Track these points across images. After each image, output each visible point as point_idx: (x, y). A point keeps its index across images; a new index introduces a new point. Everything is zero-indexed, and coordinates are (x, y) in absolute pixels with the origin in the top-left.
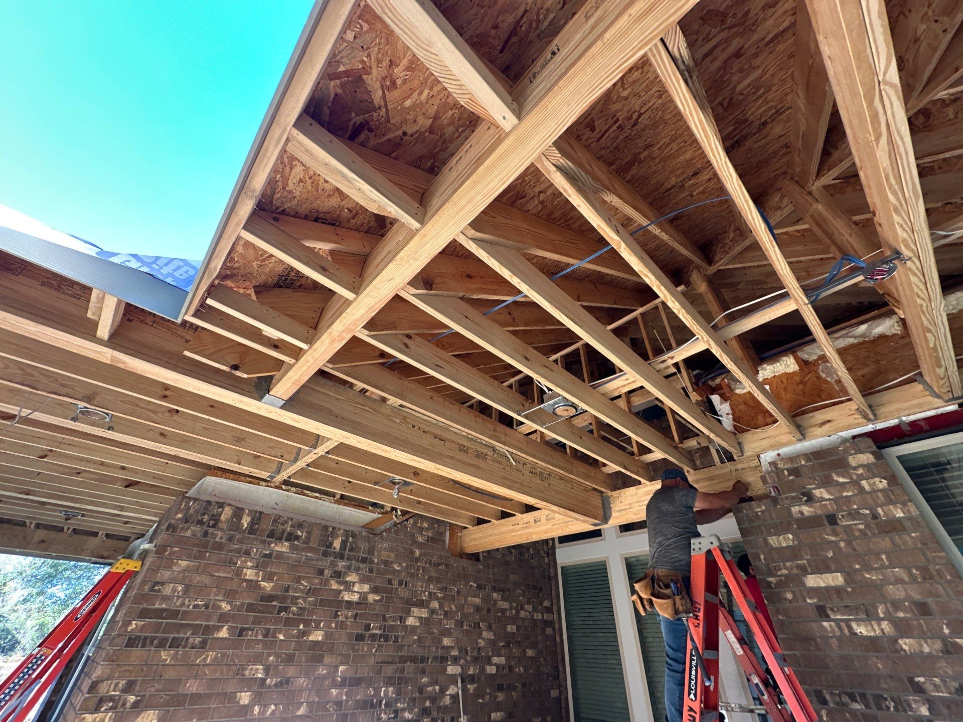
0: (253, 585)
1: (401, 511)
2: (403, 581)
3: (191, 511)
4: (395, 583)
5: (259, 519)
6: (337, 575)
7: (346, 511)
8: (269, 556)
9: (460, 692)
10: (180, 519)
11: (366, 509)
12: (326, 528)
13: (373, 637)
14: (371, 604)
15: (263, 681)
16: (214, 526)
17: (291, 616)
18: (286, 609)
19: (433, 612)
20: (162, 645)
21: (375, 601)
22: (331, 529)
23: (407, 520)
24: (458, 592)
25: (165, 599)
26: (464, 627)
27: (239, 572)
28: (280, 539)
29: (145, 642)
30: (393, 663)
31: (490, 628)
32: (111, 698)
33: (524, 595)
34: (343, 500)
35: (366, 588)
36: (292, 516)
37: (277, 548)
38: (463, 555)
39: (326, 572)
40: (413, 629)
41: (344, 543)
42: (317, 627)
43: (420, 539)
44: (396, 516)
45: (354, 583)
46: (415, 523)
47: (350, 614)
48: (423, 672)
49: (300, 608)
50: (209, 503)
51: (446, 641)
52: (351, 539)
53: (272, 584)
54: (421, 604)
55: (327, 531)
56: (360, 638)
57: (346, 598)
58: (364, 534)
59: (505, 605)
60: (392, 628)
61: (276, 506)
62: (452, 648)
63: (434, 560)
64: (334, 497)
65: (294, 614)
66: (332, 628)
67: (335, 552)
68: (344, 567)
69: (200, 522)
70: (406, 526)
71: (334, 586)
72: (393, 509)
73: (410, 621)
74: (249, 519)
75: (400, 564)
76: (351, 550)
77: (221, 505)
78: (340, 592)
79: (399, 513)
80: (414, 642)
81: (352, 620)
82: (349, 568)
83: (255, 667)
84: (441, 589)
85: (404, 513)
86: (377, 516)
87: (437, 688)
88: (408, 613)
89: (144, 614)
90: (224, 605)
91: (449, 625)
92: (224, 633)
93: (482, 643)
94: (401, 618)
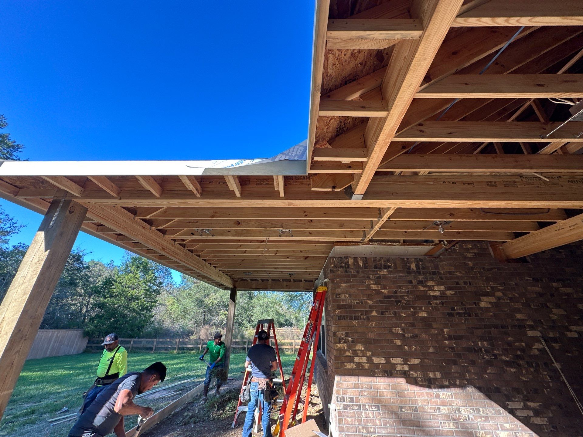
0: (378, 292)
1: (447, 241)
2: (466, 282)
3: (336, 263)
4: (462, 283)
5: (366, 261)
6: (421, 283)
7: (410, 249)
8: (379, 277)
9: (546, 348)
10: (333, 267)
11: (422, 245)
12: (403, 259)
13: (459, 314)
14: (449, 296)
15: (403, 335)
16: (348, 267)
18: (400, 302)
20: (351, 318)
21: (452, 294)
22: (406, 259)
23: (454, 246)
24: (516, 284)
25: (343, 300)
26: (532, 307)
27: (368, 286)
28: (381, 269)
29: (345, 318)
30: (480, 328)
31: (558, 306)
32: (343, 339)
34: (405, 242)
35: (442, 288)
36: (382, 256)
37: (381, 273)
38: (509, 260)
39: (413, 282)
40: (487, 309)
41: (417, 266)
42: (421, 310)
43: (469, 255)
44: (445, 245)
45: (433, 286)
46: (461, 247)
47: (438, 302)
48: (507, 334)
49: (407, 301)
50: (341, 258)
51: (519, 316)
52: (420, 263)
53: (387, 291)
54: (487, 294)
55: (404, 261)
56: (450, 314)
57: (432, 294)
58: (427, 259)
59: (569, 290)
60: (471, 309)
61: (371, 253)
62: (526, 320)
63: (486, 266)
64: (400, 242)
65: (405, 304)
66: (430, 310)
67: (414, 271)
68: (423, 278)
69: (342, 267)
70: (455, 250)
71: (422, 289)
72: (440, 241)
73: (482, 305)
74: (362, 262)
75: (461, 273)
76: (423, 268)
77: (347, 258)
78: (427, 291)
79: (446, 243)
80: (492, 316)
81: (441, 305)
82: (426, 278)
83: (396, 329)
84: (500, 284)
85: (449, 242)
86: (431, 247)
87: (523, 344)
88: (480, 300)
89: (339, 307)
90: (369, 301)
91: (517, 306)
92: (374, 314)
93: (555, 317)
94: (475, 303)
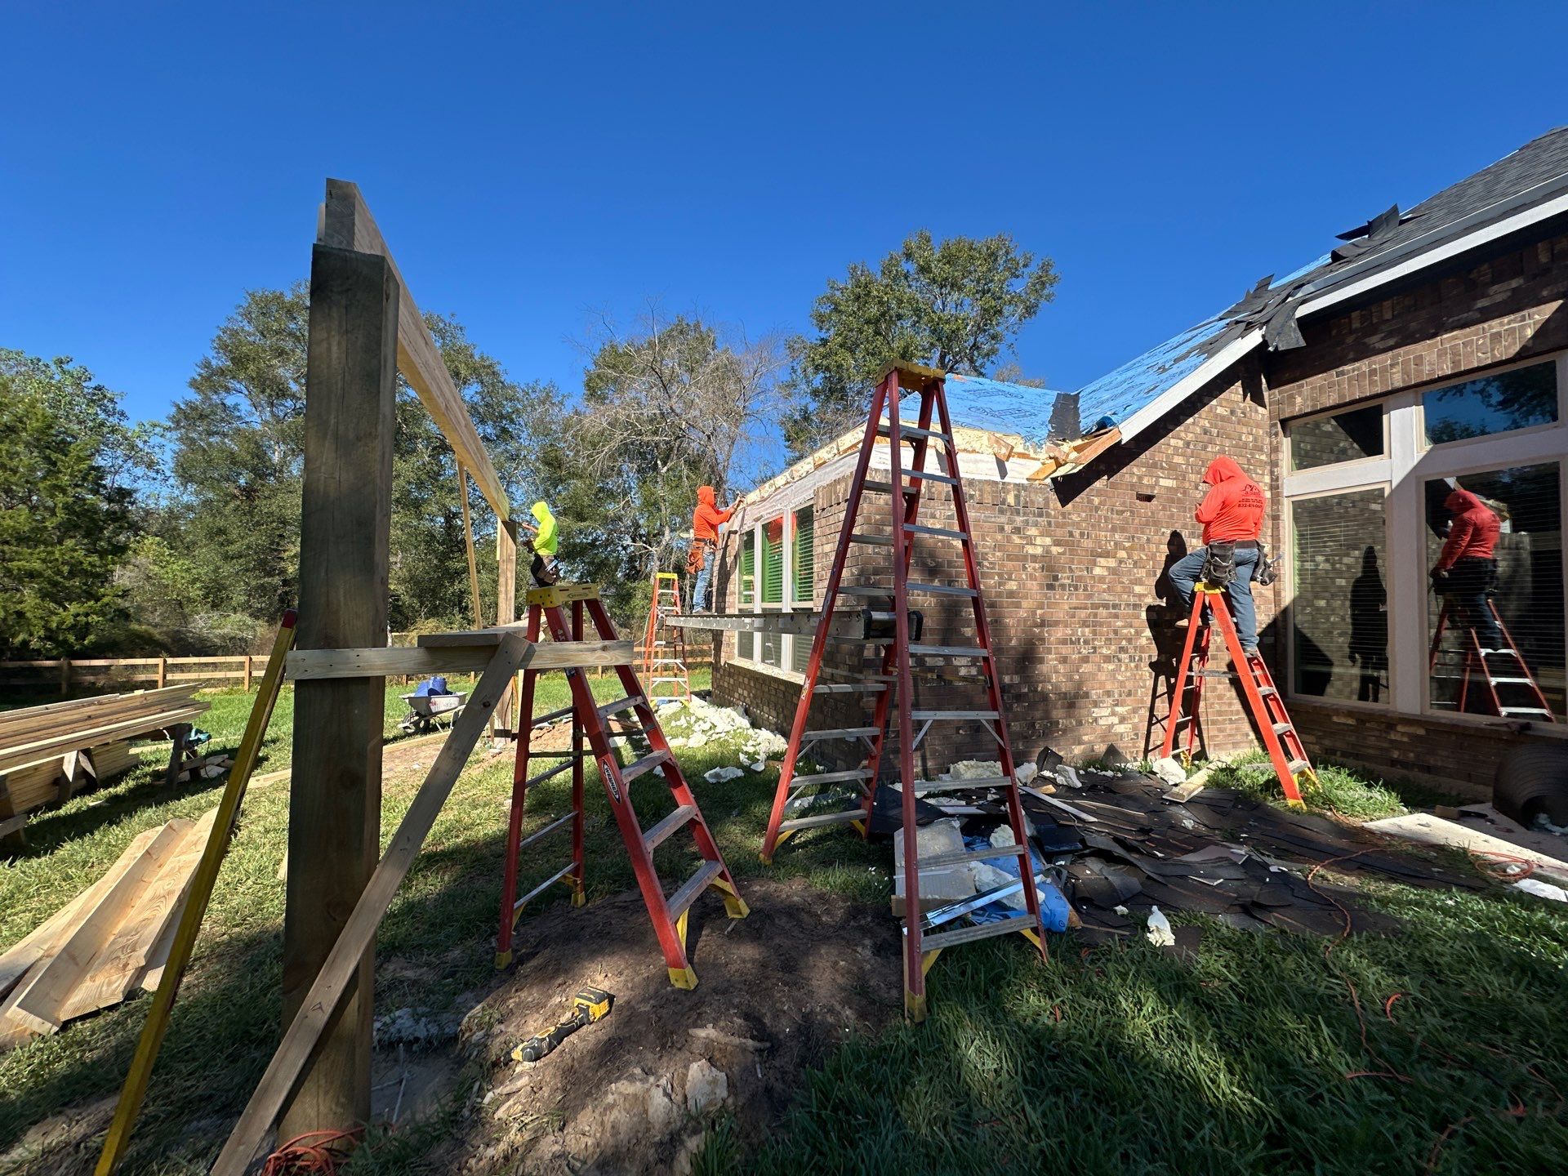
4: (1077, 533)
6: (1017, 530)
12: (994, 485)
13: (1063, 586)
14: (1055, 556)
19: (1121, 562)
21: (1058, 553)
22: (1000, 484)
30: (1086, 608)
35: (1048, 541)
39: (1006, 527)
40: (1102, 579)
41: (1017, 497)
42: (1010, 579)
45: (1035, 537)
47: (1037, 566)
49: (991, 563)
54: (1106, 555)
56: (1051, 587)
57: (1030, 552)
58: (1035, 486)
60: (1080, 578)
62: (1145, 596)
63: (1115, 507)
65: (987, 568)
66: (1024, 579)
67: (1011, 509)
68: (1023, 522)
73: (1097, 571)
75: (1079, 515)
76: (1026, 504)
78: (1023, 546)
80: (1104, 589)
81: (1040, 571)
82: (1027, 522)
84: (1128, 539)
88: (1095, 564)
91: (1142, 573)
94: (1087, 569)
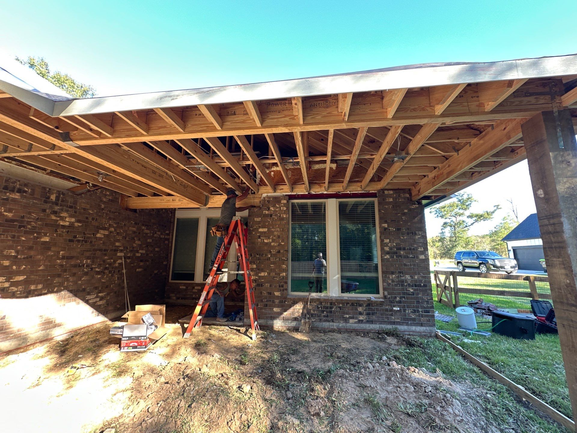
2: (94, 218)
4: (90, 219)
6: (55, 213)
8: (7, 200)
9: (123, 262)
11: (69, 181)
12: (44, 188)
15: (16, 257)
17: (28, 229)
18: (24, 227)
23: (97, 190)
26: (127, 239)
28: (13, 191)
30: (90, 251)
31: (139, 240)
33: (157, 228)
34: (52, 173)
35: (73, 220)
36: (19, 179)
38: (127, 209)
39: (47, 211)
40: (100, 239)
41: (57, 198)
42: (45, 235)
43: (104, 200)
44: (89, 186)
45: (66, 217)
46: (102, 192)
47: (65, 231)
48: (105, 255)
52: (62, 196)
53: (12, 214)
54: (104, 229)
55: (46, 190)
56: (71, 241)
59: (148, 231)
60: (89, 238)
61: (2, 171)
62: (120, 246)
67: (52, 202)
70: (96, 193)
72: (87, 183)
73: (98, 235)
79: (91, 185)
80: (101, 243)
81: (66, 233)
83: (9, 251)
84: (116, 223)
85: (94, 186)
86: (76, 185)
87: (112, 260)
88: (98, 232)
93: (135, 245)
94: (94, 234)
